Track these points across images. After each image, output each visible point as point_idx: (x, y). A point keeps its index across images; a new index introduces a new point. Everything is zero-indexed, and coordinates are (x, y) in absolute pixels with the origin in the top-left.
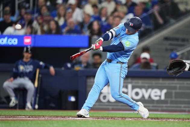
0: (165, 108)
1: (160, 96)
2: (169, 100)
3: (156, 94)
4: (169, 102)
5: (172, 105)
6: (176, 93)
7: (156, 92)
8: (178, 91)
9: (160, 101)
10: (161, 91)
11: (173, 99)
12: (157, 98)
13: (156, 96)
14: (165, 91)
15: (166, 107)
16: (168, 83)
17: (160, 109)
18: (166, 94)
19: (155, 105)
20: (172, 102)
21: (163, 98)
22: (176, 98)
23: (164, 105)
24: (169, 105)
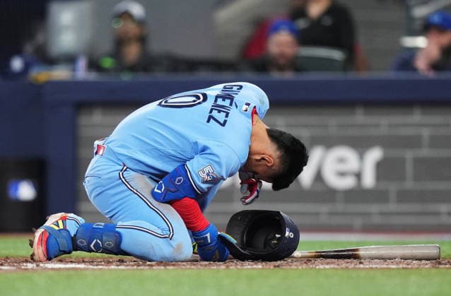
0: (377, 220)
1: (358, 176)
2: (393, 187)
3: (342, 167)
4: (393, 196)
5: (405, 207)
6: (418, 162)
7: (341, 160)
8: (425, 152)
9: (357, 194)
10: (361, 157)
11: (409, 184)
12: (348, 183)
13: (342, 174)
14: (375, 155)
15: (382, 214)
16: (385, 122)
17: (358, 222)
18: (380, 166)
19: (340, 207)
20: (403, 197)
21: (369, 180)
22: (417, 178)
23: (374, 208)
24: (392, 207)
